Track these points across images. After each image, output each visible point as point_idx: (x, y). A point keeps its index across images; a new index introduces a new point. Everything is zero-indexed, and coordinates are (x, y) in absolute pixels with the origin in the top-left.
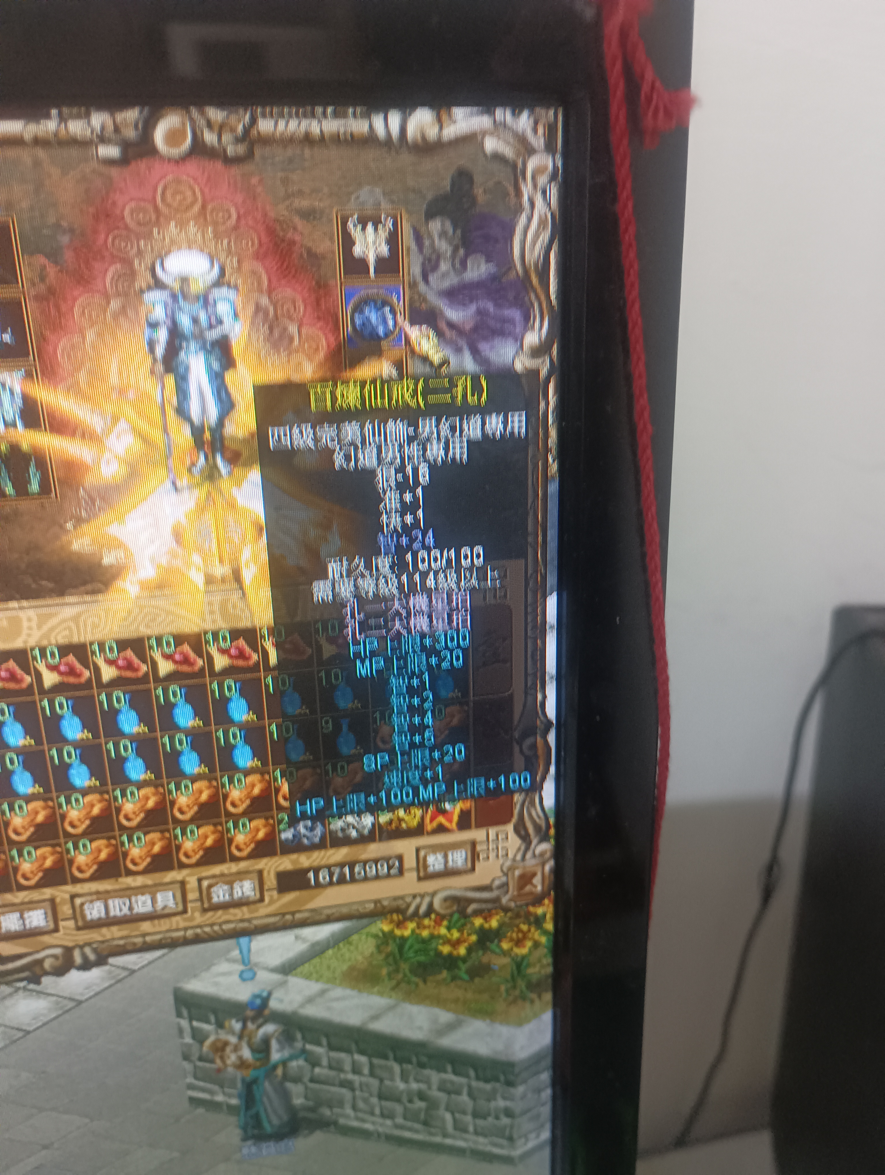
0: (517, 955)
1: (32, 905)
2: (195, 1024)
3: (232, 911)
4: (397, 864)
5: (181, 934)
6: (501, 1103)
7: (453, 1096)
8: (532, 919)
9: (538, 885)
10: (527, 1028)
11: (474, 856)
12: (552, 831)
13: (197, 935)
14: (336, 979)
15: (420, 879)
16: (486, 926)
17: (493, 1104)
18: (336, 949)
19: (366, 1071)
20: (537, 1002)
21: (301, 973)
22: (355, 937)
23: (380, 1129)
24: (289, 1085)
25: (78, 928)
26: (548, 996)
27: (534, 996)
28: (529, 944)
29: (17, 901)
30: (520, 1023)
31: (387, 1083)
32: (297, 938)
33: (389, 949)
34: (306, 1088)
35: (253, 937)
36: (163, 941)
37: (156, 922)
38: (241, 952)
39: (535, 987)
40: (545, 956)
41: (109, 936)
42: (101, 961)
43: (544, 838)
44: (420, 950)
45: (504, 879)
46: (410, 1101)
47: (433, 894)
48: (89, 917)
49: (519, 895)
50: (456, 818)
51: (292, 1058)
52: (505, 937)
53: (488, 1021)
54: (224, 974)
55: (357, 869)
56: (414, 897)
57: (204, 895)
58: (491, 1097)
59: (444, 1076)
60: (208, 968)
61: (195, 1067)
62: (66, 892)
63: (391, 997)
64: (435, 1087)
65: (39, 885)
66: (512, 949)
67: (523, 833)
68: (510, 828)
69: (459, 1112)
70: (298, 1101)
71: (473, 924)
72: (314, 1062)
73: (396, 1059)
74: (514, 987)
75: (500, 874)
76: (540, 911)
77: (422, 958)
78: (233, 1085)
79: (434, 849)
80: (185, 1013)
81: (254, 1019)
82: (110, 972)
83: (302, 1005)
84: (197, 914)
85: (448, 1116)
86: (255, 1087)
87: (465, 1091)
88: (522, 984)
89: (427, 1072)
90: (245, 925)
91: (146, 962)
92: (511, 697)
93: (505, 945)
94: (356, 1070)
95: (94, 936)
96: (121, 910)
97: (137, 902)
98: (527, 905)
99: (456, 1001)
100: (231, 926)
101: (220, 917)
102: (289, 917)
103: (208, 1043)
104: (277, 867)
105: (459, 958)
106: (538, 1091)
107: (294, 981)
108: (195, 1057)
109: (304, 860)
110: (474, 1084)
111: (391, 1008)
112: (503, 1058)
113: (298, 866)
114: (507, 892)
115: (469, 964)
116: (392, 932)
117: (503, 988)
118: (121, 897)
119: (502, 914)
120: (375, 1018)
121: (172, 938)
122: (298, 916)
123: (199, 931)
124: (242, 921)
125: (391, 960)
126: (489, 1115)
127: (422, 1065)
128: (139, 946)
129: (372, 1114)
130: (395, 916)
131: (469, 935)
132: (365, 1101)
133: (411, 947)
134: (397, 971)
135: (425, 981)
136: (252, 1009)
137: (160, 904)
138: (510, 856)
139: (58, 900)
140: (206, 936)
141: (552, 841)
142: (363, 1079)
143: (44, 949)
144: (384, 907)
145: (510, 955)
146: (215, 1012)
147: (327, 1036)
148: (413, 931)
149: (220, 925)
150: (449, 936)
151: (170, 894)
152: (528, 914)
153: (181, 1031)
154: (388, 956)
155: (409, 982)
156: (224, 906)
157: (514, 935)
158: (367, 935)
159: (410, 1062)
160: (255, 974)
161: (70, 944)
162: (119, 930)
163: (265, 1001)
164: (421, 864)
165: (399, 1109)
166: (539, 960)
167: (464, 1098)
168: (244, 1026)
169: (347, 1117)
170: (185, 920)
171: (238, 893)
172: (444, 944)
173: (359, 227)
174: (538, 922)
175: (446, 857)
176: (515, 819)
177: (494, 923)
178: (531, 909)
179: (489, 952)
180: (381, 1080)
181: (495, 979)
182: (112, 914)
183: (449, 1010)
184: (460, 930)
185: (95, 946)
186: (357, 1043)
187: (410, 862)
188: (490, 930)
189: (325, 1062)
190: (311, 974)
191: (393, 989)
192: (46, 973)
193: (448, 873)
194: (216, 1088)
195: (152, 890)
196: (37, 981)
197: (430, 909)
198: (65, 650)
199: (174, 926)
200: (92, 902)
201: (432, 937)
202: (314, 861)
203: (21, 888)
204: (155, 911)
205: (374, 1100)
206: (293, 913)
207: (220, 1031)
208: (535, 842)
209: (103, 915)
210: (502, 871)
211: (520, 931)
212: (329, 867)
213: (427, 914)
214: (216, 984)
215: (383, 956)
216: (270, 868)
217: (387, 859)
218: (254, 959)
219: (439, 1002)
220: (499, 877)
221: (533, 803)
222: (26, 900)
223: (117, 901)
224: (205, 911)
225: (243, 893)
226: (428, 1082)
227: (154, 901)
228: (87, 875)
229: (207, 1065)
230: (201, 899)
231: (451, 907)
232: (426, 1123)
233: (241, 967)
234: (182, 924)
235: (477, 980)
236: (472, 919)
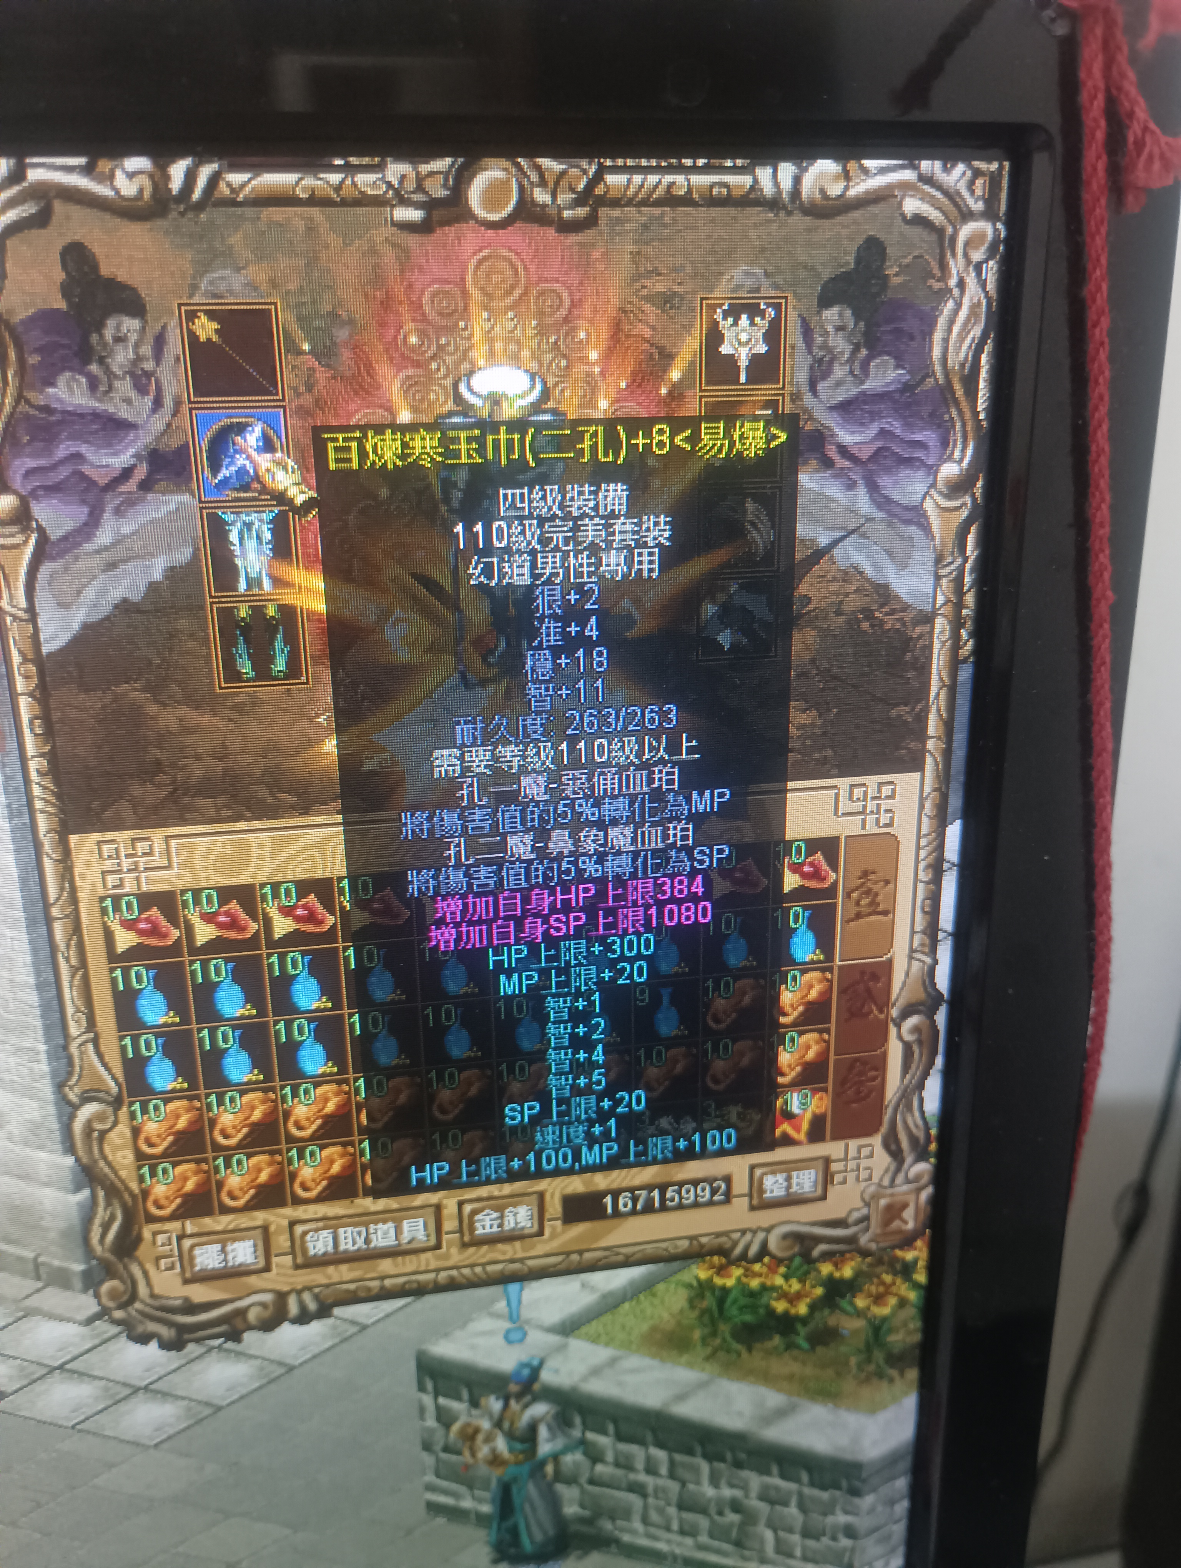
0: (875, 1317)
1: (237, 1234)
2: (442, 1400)
3: (500, 1246)
4: (723, 1186)
5: (431, 1276)
6: (842, 1519)
7: (778, 1508)
8: (898, 1266)
9: (910, 1221)
10: (883, 1417)
11: (827, 1178)
12: (933, 1147)
13: (452, 1279)
14: (631, 1342)
15: (752, 1208)
16: (837, 1275)
17: (830, 1519)
18: (634, 1303)
19: (664, 1470)
20: (898, 1382)
21: (586, 1334)
22: (661, 1287)
23: (678, 1551)
24: (560, 1488)
25: (297, 1267)
26: (913, 1374)
27: (894, 1373)
28: (893, 1301)
29: (219, 1228)
30: (873, 1409)
31: (691, 1487)
32: (583, 1285)
33: (705, 1304)
34: (583, 1491)
35: (526, 1283)
36: (407, 1286)
37: (400, 1259)
38: (509, 1304)
39: (896, 1360)
40: (913, 1318)
41: (336, 1279)
42: (324, 1311)
43: (922, 1156)
44: (745, 1307)
45: (865, 1211)
46: (720, 1513)
47: (768, 1230)
48: (312, 1252)
49: (885, 1234)
50: (805, 1126)
51: (566, 1450)
52: (861, 1290)
53: (830, 1405)
54: (484, 1334)
55: (669, 1195)
56: (744, 1232)
57: (466, 1224)
58: (828, 1510)
59: (767, 1479)
60: (464, 1325)
61: (438, 1460)
62: (284, 1217)
63: (703, 1370)
64: (753, 1494)
65: (249, 1207)
66: (868, 1308)
67: (893, 1147)
68: (877, 1141)
69: (783, 1530)
70: (571, 1510)
71: (820, 1272)
72: (595, 1456)
73: (706, 1456)
74: (869, 1360)
75: (860, 1204)
76: (909, 1255)
77: (748, 1318)
78: (486, 1487)
79: (774, 1167)
80: (429, 1385)
81: (519, 1396)
82: (334, 1327)
83: (585, 1379)
84: (454, 1251)
85: (769, 1535)
86: (514, 1490)
87: (794, 1502)
88: (879, 1356)
89: (746, 1474)
90: (517, 1266)
91: (381, 1315)
92: (890, 963)
93: (861, 1302)
94: (651, 1469)
95: (318, 1277)
96: (354, 1243)
97: (376, 1233)
98: (893, 1248)
99: (791, 1378)
100: (499, 1267)
101: (484, 1256)
102: (575, 1257)
103: (456, 1428)
104: (563, 1189)
105: (798, 1318)
106: (892, 1503)
107: (577, 1345)
108: (438, 1447)
109: (601, 1181)
110: (807, 1491)
111: (702, 1385)
112: (848, 1456)
113: (592, 1188)
114: (867, 1229)
115: (812, 1326)
116: (710, 1280)
117: (853, 1361)
118: (355, 1225)
119: (859, 1259)
120: (681, 1397)
121: (418, 1282)
122: (587, 1256)
123: (454, 1273)
124: (512, 1261)
125: (706, 1319)
126: (824, 1534)
127: (738, 1465)
128: (375, 1291)
129: (668, 1529)
130: (716, 1259)
131: (814, 1287)
132: (661, 1511)
133: (735, 1301)
134: (714, 1334)
135: (750, 1349)
136: (517, 1383)
137: (406, 1237)
138: (875, 1179)
139: (272, 1228)
140: (464, 1281)
141: (932, 1160)
142: (661, 1482)
143: (248, 1295)
144: (702, 1246)
145: (866, 1317)
146: (469, 1386)
147: (615, 1422)
148: (739, 1279)
149: (484, 1265)
150: (785, 1287)
151: (421, 1221)
152: (896, 1259)
153: (422, 1410)
154: (703, 1312)
155: (728, 1351)
156: (491, 1240)
157: (873, 1289)
158: (677, 1284)
159: (722, 1459)
160: (525, 1334)
161: (286, 1288)
162: (350, 1270)
163: (535, 1372)
164: (755, 1187)
165: (704, 1523)
166: (905, 1324)
167: (793, 1510)
168: (506, 1405)
169: (633, 1532)
170: (438, 1258)
171: (510, 1223)
172: (778, 1299)
173: (730, 320)
174: (906, 1270)
175: (789, 1179)
176: (884, 1129)
177: (847, 1272)
178: (899, 1253)
179: (837, 1311)
180: (683, 1484)
181: (843, 1349)
182: (342, 1247)
183: (780, 1390)
184: (802, 1281)
185: (317, 1290)
186: (654, 1431)
187: (740, 1185)
188: (842, 1281)
189: (610, 1457)
190: (599, 1336)
191: (707, 1359)
192: (250, 1328)
193: (791, 1201)
194: (462, 1489)
195: (396, 1217)
196: (235, 1336)
197: (764, 1250)
198: (304, 887)
199: (422, 1268)
200: (317, 1230)
201: (764, 1288)
202: (613, 1181)
203: (225, 1210)
204: (399, 1245)
205: (672, 1511)
206: (580, 1252)
207: (474, 1412)
208: (909, 1159)
209: (330, 1248)
210: (863, 1200)
211: (883, 1283)
212: (632, 1190)
213: (759, 1258)
214: (473, 1347)
215: (696, 1313)
216: (555, 1189)
217: (710, 1181)
218: (525, 1314)
219: (766, 1378)
220: (858, 1209)
221: (909, 1108)
222: (231, 1227)
223: (349, 1229)
224: (464, 1245)
225: (516, 1223)
226: (745, 1488)
227: (398, 1231)
228: (313, 1194)
229: (454, 1458)
230: (461, 1231)
231: (790, 1248)
232: (738, 1544)
233: (507, 1325)
234: (433, 1265)
235: (820, 1350)
236: (818, 1265)
